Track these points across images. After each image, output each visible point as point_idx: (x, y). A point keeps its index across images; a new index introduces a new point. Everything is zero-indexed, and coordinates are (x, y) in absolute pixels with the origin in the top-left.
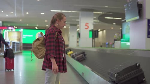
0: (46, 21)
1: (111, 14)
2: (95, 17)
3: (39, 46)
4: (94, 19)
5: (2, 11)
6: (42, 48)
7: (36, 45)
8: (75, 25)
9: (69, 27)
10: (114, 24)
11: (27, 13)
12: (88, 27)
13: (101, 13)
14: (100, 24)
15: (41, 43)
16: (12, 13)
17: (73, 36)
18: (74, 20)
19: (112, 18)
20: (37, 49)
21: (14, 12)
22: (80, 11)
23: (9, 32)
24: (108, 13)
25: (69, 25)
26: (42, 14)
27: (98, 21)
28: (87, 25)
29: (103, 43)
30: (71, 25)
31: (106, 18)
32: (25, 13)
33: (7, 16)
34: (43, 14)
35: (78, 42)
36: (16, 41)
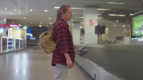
0: (50, 19)
1: (115, 10)
2: (99, 14)
3: (48, 40)
4: (99, 16)
5: (6, 9)
6: (51, 43)
7: (45, 39)
8: (78, 22)
9: (73, 25)
10: (117, 21)
11: (31, 10)
12: (92, 24)
13: (105, 10)
14: (103, 21)
15: (50, 38)
16: (16, 10)
17: (76, 34)
18: (78, 17)
19: (116, 15)
20: (46, 44)
21: (18, 9)
22: (84, 7)
23: (13, 30)
24: (112, 10)
25: (72, 23)
26: (45, 11)
27: (102, 18)
28: (91, 21)
29: (105, 41)
30: (74, 22)
31: (110, 15)
32: (29, 10)
33: (11, 13)
34: (47, 11)
35: (81, 39)
36: (20, 39)
